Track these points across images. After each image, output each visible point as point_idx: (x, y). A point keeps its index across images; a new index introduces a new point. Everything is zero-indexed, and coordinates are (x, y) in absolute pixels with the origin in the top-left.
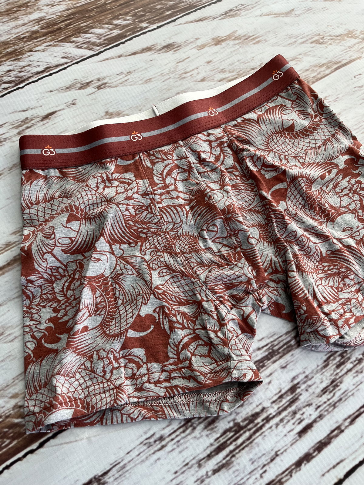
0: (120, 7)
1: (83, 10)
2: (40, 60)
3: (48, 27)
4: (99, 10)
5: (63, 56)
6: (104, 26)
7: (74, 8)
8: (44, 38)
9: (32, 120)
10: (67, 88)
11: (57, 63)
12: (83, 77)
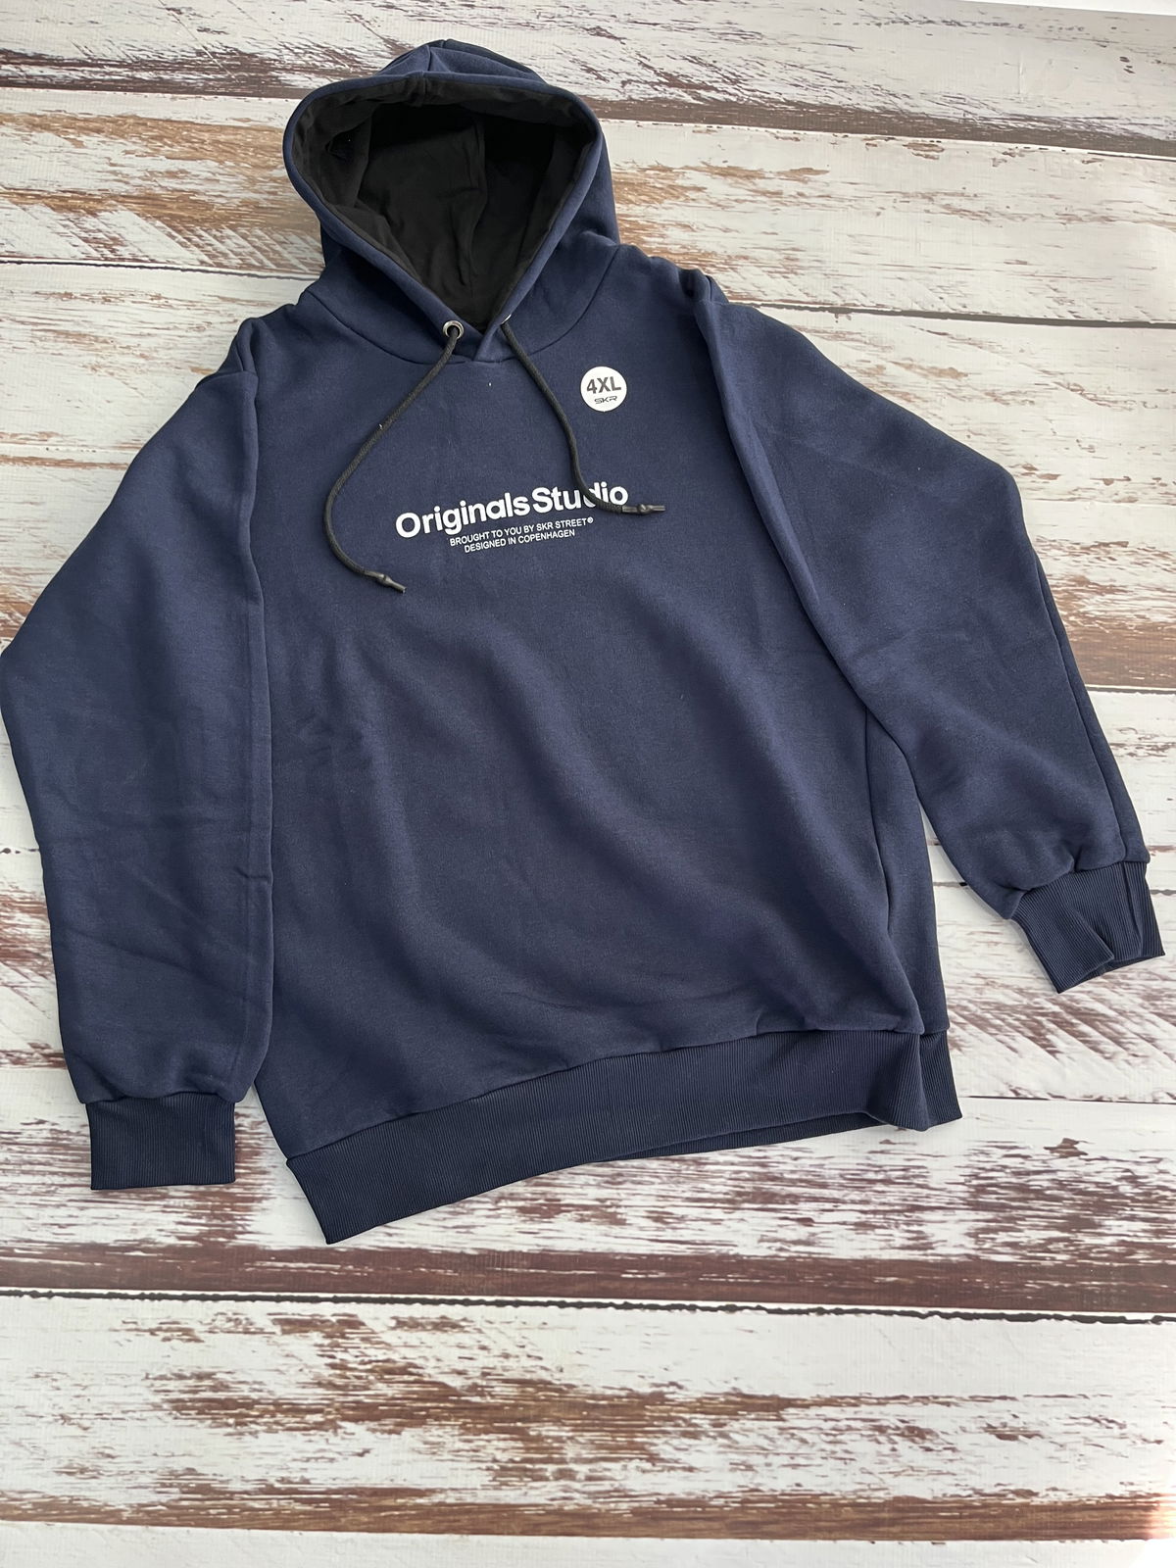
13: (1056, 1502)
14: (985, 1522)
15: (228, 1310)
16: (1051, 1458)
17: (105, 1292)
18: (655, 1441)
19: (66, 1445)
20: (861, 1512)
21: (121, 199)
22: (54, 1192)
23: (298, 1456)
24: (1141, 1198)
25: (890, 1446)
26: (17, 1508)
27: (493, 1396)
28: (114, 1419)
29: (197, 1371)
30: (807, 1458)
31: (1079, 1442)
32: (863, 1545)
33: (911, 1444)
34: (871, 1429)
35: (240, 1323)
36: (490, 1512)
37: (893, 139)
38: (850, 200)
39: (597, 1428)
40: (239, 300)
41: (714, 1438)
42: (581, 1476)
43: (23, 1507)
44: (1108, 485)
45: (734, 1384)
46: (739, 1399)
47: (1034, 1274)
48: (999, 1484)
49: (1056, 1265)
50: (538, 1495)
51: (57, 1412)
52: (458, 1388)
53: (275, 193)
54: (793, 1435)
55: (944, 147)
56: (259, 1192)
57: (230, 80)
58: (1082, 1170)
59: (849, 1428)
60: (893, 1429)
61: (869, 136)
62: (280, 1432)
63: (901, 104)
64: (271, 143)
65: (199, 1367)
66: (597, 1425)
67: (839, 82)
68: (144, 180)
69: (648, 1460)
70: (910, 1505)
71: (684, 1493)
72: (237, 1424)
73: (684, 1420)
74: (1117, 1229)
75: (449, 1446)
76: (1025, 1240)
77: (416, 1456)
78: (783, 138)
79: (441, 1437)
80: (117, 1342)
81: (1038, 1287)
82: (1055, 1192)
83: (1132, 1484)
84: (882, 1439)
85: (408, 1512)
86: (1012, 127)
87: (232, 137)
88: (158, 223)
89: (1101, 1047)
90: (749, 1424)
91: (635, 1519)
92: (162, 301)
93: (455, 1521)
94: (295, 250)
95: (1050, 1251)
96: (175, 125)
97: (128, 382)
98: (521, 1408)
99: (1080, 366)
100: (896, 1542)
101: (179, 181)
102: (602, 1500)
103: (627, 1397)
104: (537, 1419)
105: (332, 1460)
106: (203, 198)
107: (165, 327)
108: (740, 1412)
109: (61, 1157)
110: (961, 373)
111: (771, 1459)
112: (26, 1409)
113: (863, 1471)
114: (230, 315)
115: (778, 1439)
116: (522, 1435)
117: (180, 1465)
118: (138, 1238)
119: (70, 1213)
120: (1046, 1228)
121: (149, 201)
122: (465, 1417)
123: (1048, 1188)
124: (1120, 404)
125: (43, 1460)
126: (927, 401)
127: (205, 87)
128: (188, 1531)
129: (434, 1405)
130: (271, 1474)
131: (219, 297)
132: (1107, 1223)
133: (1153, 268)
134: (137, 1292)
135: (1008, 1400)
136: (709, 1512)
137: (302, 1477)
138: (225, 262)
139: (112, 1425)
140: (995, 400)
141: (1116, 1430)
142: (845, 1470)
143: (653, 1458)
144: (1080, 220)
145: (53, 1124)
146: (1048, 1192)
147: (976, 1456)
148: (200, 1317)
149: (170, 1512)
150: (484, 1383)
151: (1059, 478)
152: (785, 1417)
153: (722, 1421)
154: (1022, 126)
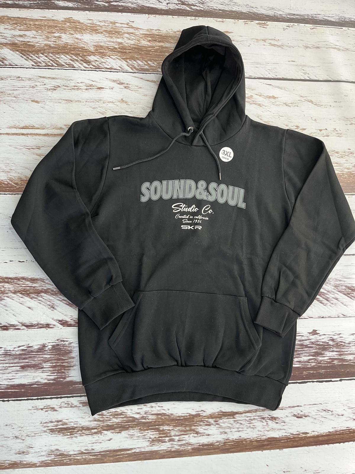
0: (155, 56)
1: (139, 48)
2: (110, 63)
3: (122, 49)
4: (146, 52)
5: (120, 66)
6: (143, 61)
7: (137, 46)
8: (117, 53)
9: (94, 86)
10: (114, 81)
11: (116, 68)
12: (122, 80)
13: (314, 435)
14: (294, 443)
15: (65, 401)
16: (312, 422)
17: (26, 398)
18: (198, 428)
19: (18, 445)
20: (258, 443)
21: (4, 45)
22: (7, 369)
23: (90, 442)
24: (335, 345)
25: (266, 423)
26: (3, 466)
27: (148, 419)
28: (32, 436)
29: (57, 420)
30: (242, 429)
31: (320, 417)
32: (259, 452)
33: (272, 422)
34: (260, 419)
35: (69, 404)
36: (149, 453)
37: (253, 21)
38: (240, 42)
39: (180, 426)
40: (45, 77)
41: (215, 425)
42: (176, 440)
43: (5, 465)
44: (320, 131)
45: (220, 409)
46: (222, 413)
47: (305, 370)
48: (298, 431)
49: (312, 366)
50: (164, 447)
51: (13, 436)
52: (138, 418)
53: (56, 42)
54: (238, 422)
55: (268, 24)
56: (72, 364)
57: (38, 3)
58: (318, 338)
59: (254, 419)
60: (267, 418)
61: (245, 21)
62: (84, 436)
63: (255, 10)
64: (53, 25)
65: (57, 419)
66: (180, 425)
67: (235, 3)
68: (12, 38)
69: (196, 434)
70: (273, 439)
71: (207, 442)
72: (71, 434)
73: (206, 421)
74: (329, 355)
75: (136, 435)
76: (303, 360)
77: (127, 439)
78: (219, 21)
79: (133, 433)
80: (31, 413)
81: (307, 373)
82: (311, 345)
83: (335, 428)
84: (264, 421)
85: (125, 456)
86: (289, 18)
87: (40, 23)
88: (17, 53)
89: (323, 302)
90: (225, 420)
91: (193, 451)
92: (20, 79)
93: (139, 457)
94: (63, 60)
95: (310, 363)
96: (21, 19)
97: (10, 106)
98: (157, 422)
99: (311, 94)
100: (269, 451)
101: (24, 38)
102: (183, 447)
103: (189, 416)
104: (162, 425)
105: (101, 443)
106: (31, 44)
107: (21, 87)
108: (222, 417)
109: (8, 358)
110: (276, 97)
111: (232, 430)
112: (4, 435)
113: (259, 431)
114: (43, 82)
115: (234, 424)
116: (158, 430)
117: (53, 448)
118: (35, 381)
119: (13, 375)
120: (309, 356)
121: (14, 45)
122: (140, 426)
123: (309, 344)
124: (323, 106)
125: (10, 450)
126: (266, 106)
127: (30, 6)
128: (58, 467)
129: (131, 423)
130: (82, 448)
131: (39, 76)
132: (326, 353)
133: (332, 63)
134: (36, 398)
135: (299, 407)
136: (214, 447)
137: (92, 448)
138: (40, 65)
139: (31, 438)
140: (287, 105)
141: (330, 413)
142: (253, 431)
143: (197, 433)
144: (310, 48)
145: (5, 348)
146: (309, 346)
147: (291, 424)
148: (56, 404)
149: (52, 462)
150: (146, 416)
151: (306, 130)
152: (235, 417)
153: (217, 420)
154: (292, 17)
